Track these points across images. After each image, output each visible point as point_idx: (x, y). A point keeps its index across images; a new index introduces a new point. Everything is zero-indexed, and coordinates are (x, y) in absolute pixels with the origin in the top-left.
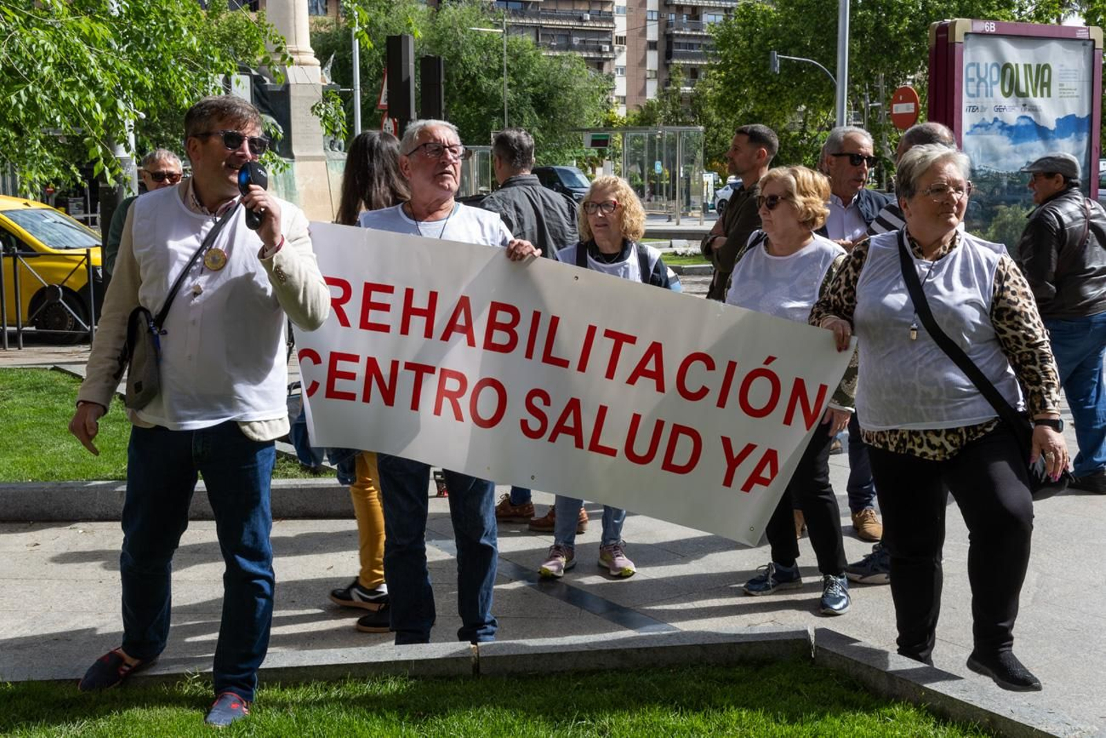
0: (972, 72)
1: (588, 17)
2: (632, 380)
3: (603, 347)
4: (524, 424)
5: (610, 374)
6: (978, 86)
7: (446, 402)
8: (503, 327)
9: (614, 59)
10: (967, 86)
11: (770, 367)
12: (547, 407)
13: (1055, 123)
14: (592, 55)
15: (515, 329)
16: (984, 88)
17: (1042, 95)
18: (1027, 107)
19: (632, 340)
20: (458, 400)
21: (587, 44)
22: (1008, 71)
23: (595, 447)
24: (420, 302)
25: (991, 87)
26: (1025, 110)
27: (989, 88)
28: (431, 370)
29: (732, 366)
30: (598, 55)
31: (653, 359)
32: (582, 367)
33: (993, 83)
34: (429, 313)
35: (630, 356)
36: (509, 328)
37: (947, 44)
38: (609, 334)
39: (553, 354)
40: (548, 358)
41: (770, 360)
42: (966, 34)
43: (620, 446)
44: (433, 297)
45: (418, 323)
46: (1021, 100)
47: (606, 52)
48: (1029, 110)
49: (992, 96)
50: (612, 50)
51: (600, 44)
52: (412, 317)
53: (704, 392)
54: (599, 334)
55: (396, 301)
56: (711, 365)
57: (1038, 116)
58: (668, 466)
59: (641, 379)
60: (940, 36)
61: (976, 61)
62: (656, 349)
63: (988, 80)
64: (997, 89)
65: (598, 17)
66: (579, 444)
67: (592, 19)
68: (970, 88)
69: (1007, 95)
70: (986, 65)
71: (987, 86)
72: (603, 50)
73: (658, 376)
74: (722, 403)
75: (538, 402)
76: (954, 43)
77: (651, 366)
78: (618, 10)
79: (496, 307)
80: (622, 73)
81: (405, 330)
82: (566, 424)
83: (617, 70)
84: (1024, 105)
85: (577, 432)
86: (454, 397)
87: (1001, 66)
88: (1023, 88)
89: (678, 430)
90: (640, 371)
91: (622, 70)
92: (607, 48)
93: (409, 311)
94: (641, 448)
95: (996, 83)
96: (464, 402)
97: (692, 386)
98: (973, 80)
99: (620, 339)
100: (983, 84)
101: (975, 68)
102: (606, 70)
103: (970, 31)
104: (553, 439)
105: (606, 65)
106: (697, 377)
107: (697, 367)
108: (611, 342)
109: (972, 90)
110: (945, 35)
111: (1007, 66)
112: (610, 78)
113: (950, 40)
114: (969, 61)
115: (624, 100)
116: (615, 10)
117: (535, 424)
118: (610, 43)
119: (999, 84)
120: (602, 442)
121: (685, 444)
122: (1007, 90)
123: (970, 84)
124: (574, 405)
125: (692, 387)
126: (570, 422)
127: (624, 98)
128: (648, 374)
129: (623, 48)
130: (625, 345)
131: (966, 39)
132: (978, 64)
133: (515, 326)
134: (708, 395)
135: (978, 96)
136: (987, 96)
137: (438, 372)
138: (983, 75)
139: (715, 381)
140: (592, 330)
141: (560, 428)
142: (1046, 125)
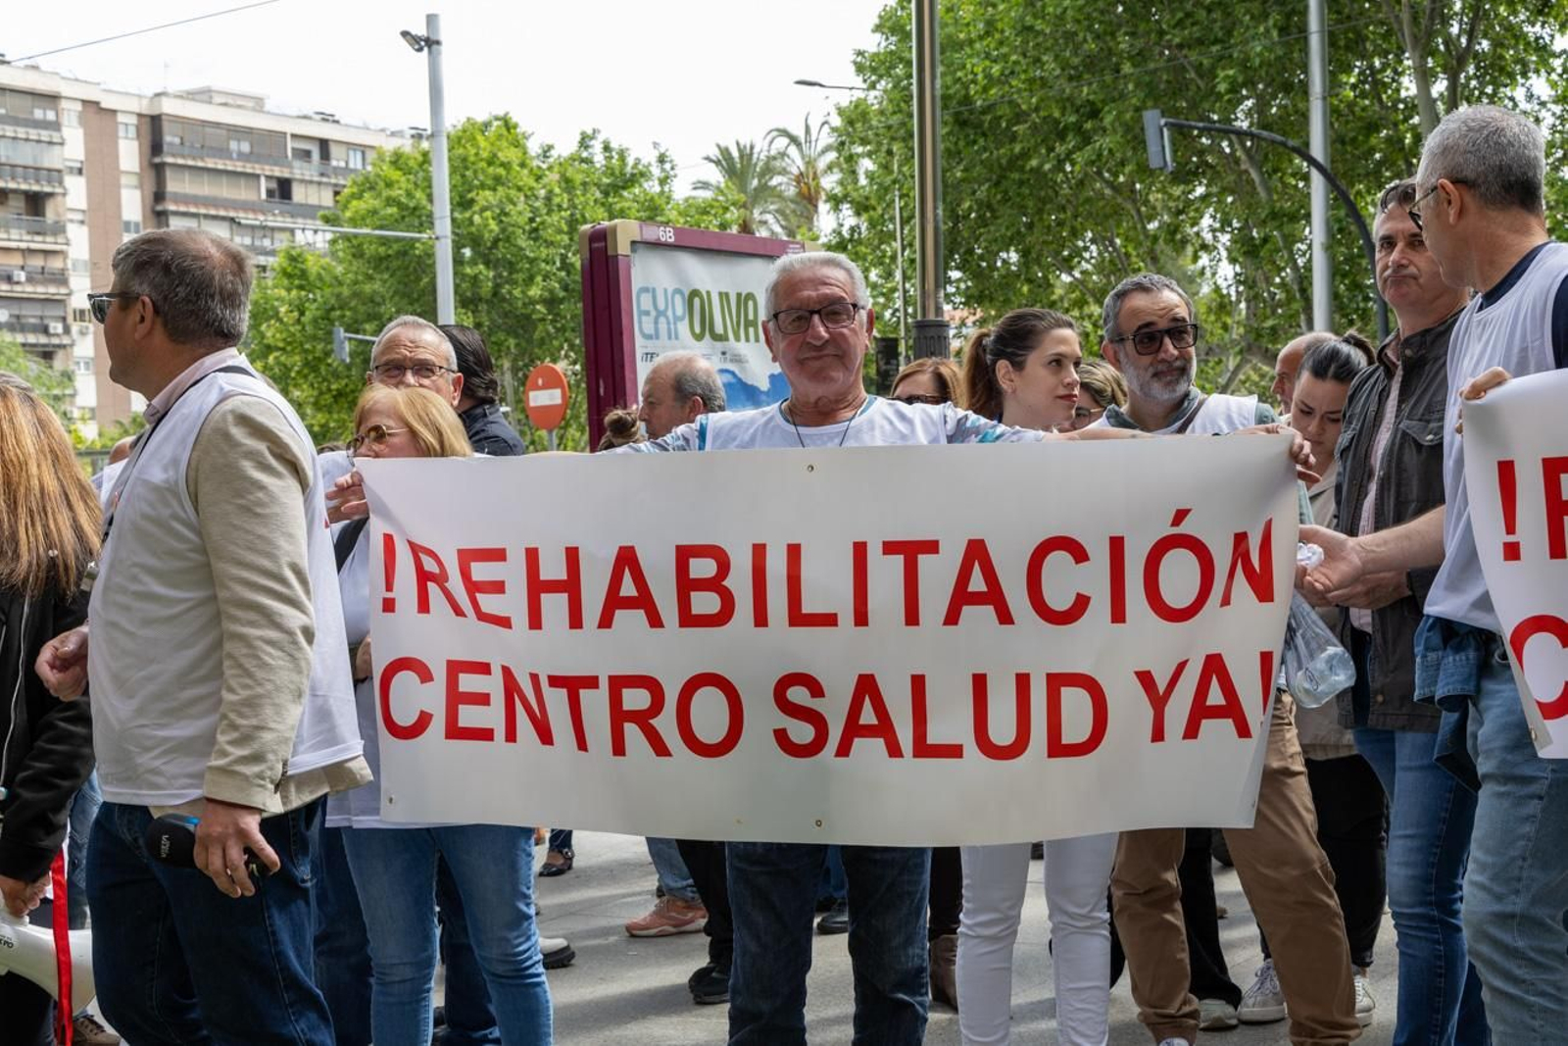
0: (645, 302)
1: (22, 276)
2: (952, 618)
3: (886, 574)
4: (781, 736)
5: (912, 617)
6: (656, 322)
7: (631, 730)
8: (703, 585)
9: (72, 345)
10: (640, 322)
11: (1185, 528)
12: (817, 700)
13: (768, 380)
14: (32, 339)
15: (725, 583)
16: (665, 326)
17: (747, 340)
18: (728, 356)
19: (932, 547)
20: (653, 722)
21: (23, 321)
22: (697, 301)
23: (923, 749)
24: (553, 568)
25: (675, 324)
26: (725, 359)
27: (672, 326)
28: (592, 682)
29: (1117, 545)
30: (43, 340)
31: (977, 569)
32: (861, 618)
33: (677, 319)
34: (571, 586)
35: (938, 576)
36: (715, 584)
37: (607, 257)
38: (890, 548)
39: (807, 608)
40: (798, 617)
41: (1180, 516)
42: (633, 243)
43: (966, 737)
44: (572, 555)
45: (555, 605)
46: (719, 345)
47: (57, 335)
48: (731, 361)
49: (677, 338)
50: (67, 330)
51: (46, 322)
52: (544, 597)
53: (1082, 603)
54: (874, 554)
55: (513, 572)
56: (1080, 554)
57: (743, 369)
58: (1057, 748)
59: (967, 611)
60: (596, 245)
61: (650, 286)
62: (976, 552)
63: (670, 313)
64: (683, 328)
65: (40, 276)
66: (894, 751)
67: (30, 280)
68: (644, 326)
69: (699, 337)
70: (666, 290)
71: (668, 323)
72: (52, 331)
73: (994, 596)
74: (1118, 615)
75: (798, 695)
76: (617, 256)
77: (977, 583)
78: (74, 265)
79: (684, 554)
80: (87, 369)
81: (535, 622)
82: (863, 721)
83: (78, 363)
84: (724, 353)
85: (884, 729)
86: (643, 719)
87: (687, 294)
88: (719, 329)
89: (1056, 682)
90: (961, 597)
91: (87, 363)
92: (57, 327)
93: (537, 587)
94: (1002, 731)
95: (682, 319)
96: (666, 724)
97: (1059, 599)
98: (647, 313)
99: (911, 551)
100: (662, 320)
101: (650, 295)
102: (58, 363)
103: (638, 239)
104: (844, 750)
105: (60, 355)
106: (1062, 581)
107: (1058, 562)
108: (898, 560)
109: (649, 328)
110: (603, 244)
111: (695, 293)
112: (68, 376)
113: (610, 252)
114: (641, 285)
115: (93, 414)
116: (70, 266)
117: (803, 732)
118: (64, 319)
119: (686, 321)
120: (934, 737)
121: (1076, 705)
122: (697, 330)
123: (644, 318)
124: (867, 686)
125: (1059, 601)
126: (868, 717)
127: (92, 410)
128: (977, 599)
129: (87, 328)
130: (924, 560)
131: (633, 250)
132: (654, 290)
133: (724, 578)
134: (1090, 607)
135: (657, 338)
136: (670, 338)
137: (604, 684)
138: (661, 306)
139: (1094, 579)
140: (860, 550)
141: (853, 729)
142: (756, 384)
